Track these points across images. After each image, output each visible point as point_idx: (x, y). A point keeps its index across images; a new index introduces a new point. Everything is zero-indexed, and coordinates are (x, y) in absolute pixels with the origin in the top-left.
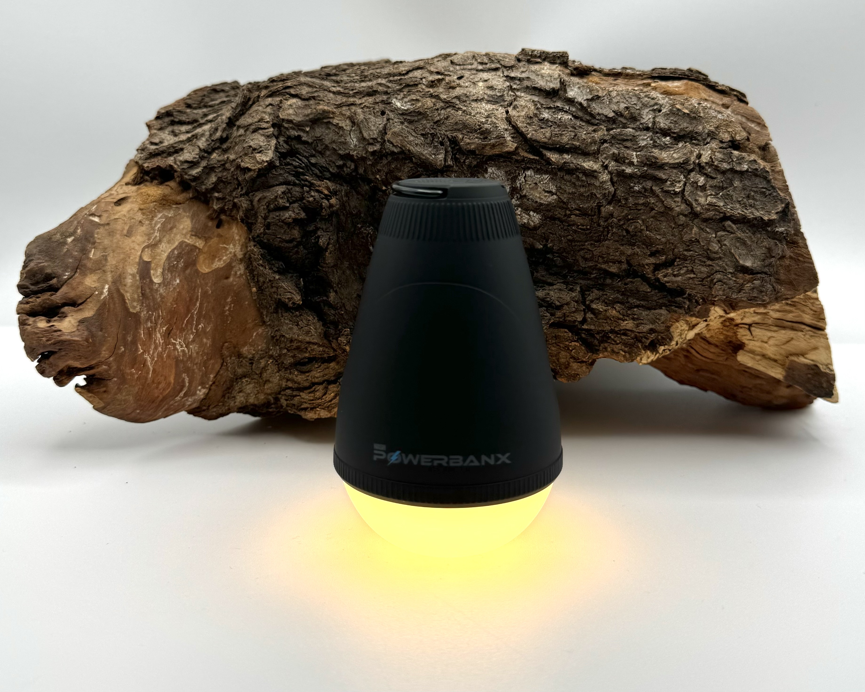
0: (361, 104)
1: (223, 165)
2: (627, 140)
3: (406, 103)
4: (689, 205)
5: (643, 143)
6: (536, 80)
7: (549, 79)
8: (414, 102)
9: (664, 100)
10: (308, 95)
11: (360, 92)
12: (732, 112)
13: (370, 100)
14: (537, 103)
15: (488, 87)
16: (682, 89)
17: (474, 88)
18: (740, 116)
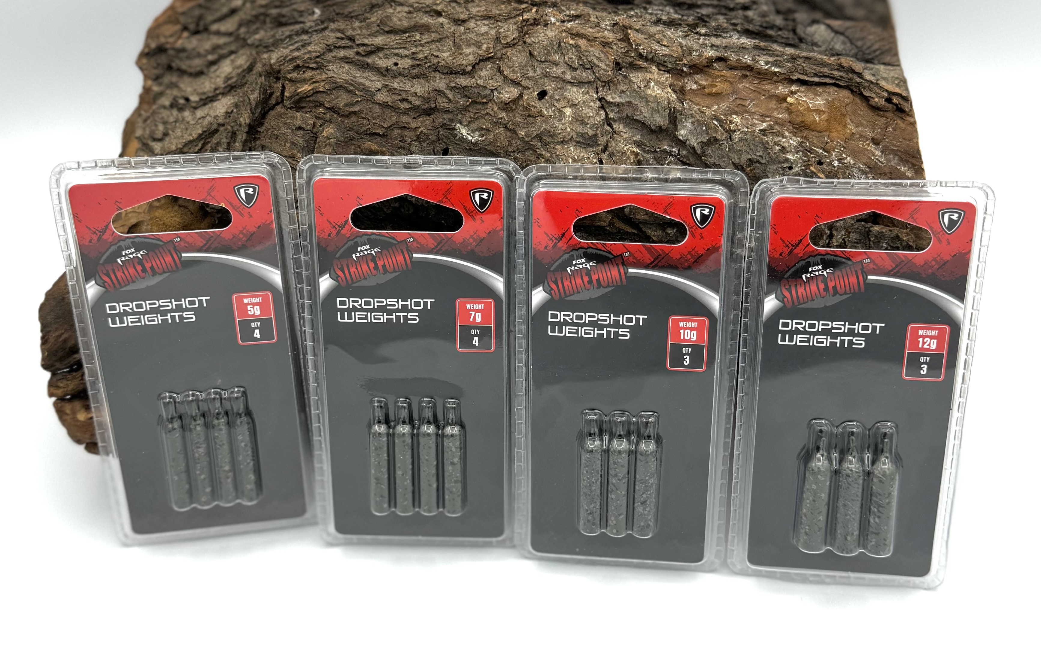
0: (416, 128)
3: (473, 131)
6: (639, 106)
7: (654, 105)
8: (483, 132)
9: (797, 152)
10: (347, 108)
11: (415, 108)
12: (882, 152)
13: (428, 122)
14: (638, 144)
15: (577, 120)
16: (824, 117)
17: (560, 120)
18: (891, 156)
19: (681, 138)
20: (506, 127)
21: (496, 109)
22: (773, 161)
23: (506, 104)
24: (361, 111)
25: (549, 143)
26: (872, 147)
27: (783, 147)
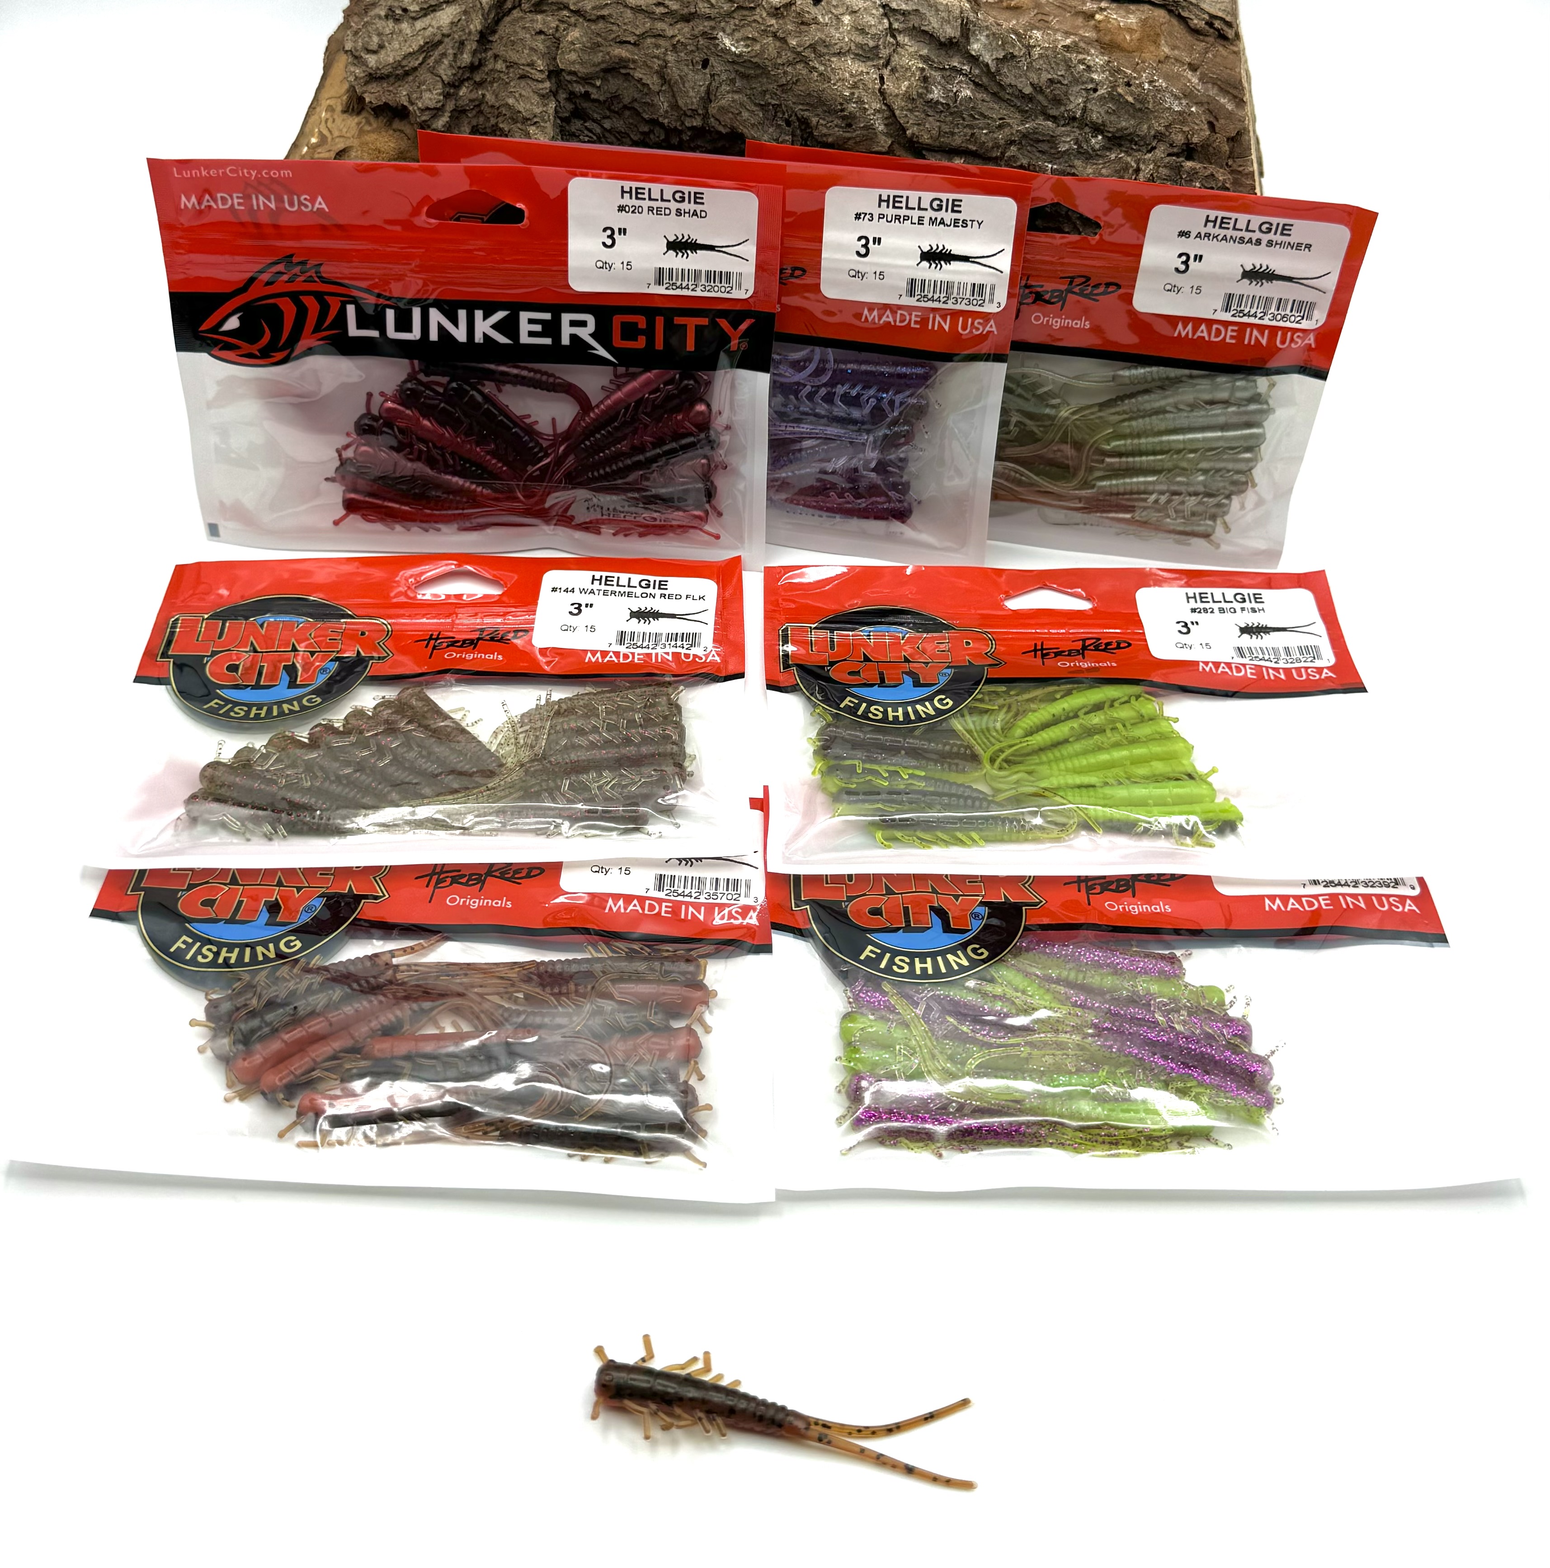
0: (673, 37)
1: (478, 107)
3: (737, 41)
5: (1063, 148)
6: (928, 14)
7: (944, 15)
8: (749, 42)
9: (1103, 72)
10: (595, 12)
11: (671, 13)
12: (1200, 80)
13: (686, 30)
14: (925, 59)
15: (857, 29)
16: (1136, 36)
17: (837, 29)
18: (1210, 86)
19: (973, 53)
20: (775, 35)
21: (764, 15)
22: (1076, 81)
23: (777, 9)
24: (610, 15)
25: (824, 54)
26: (1189, 74)
27: (1089, 67)
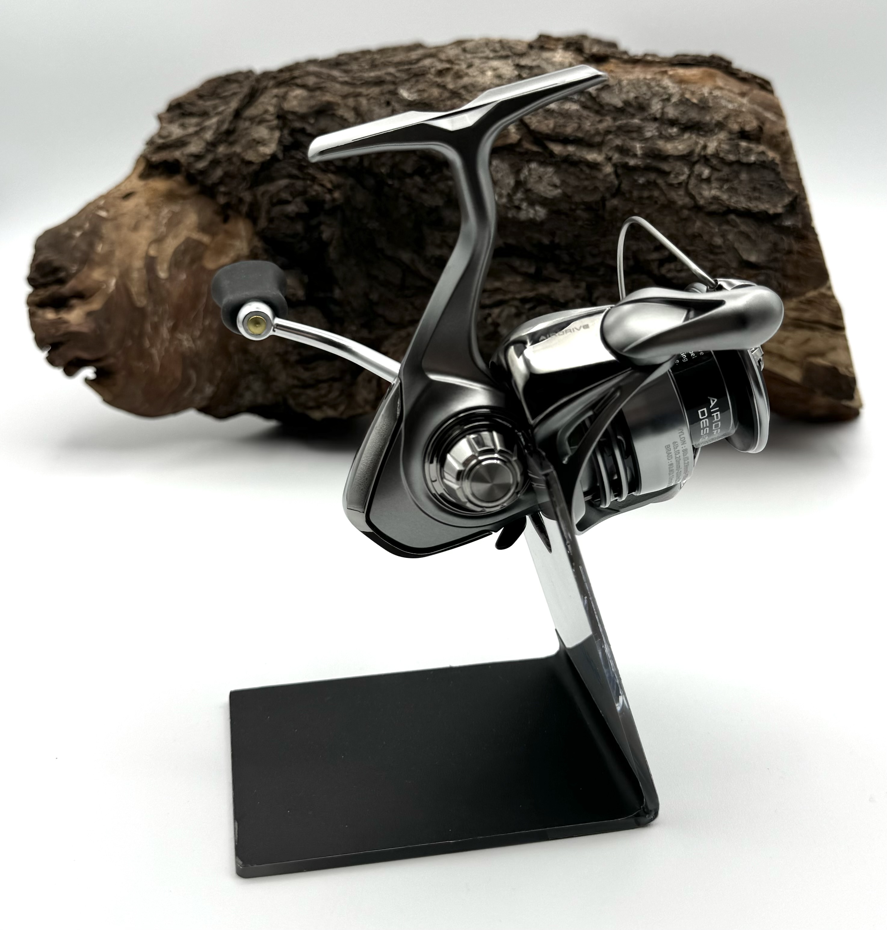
0: (367, 95)
1: (229, 158)
2: (632, 132)
3: (412, 93)
4: (692, 197)
5: (648, 134)
6: (547, 68)
8: (420, 93)
13: (378, 90)
16: (698, 77)
17: (482, 78)
18: (757, 106)
21: (432, 76)
27: (663, 87)
